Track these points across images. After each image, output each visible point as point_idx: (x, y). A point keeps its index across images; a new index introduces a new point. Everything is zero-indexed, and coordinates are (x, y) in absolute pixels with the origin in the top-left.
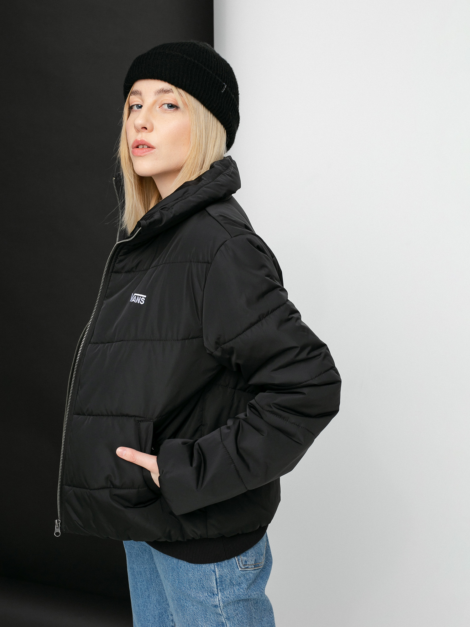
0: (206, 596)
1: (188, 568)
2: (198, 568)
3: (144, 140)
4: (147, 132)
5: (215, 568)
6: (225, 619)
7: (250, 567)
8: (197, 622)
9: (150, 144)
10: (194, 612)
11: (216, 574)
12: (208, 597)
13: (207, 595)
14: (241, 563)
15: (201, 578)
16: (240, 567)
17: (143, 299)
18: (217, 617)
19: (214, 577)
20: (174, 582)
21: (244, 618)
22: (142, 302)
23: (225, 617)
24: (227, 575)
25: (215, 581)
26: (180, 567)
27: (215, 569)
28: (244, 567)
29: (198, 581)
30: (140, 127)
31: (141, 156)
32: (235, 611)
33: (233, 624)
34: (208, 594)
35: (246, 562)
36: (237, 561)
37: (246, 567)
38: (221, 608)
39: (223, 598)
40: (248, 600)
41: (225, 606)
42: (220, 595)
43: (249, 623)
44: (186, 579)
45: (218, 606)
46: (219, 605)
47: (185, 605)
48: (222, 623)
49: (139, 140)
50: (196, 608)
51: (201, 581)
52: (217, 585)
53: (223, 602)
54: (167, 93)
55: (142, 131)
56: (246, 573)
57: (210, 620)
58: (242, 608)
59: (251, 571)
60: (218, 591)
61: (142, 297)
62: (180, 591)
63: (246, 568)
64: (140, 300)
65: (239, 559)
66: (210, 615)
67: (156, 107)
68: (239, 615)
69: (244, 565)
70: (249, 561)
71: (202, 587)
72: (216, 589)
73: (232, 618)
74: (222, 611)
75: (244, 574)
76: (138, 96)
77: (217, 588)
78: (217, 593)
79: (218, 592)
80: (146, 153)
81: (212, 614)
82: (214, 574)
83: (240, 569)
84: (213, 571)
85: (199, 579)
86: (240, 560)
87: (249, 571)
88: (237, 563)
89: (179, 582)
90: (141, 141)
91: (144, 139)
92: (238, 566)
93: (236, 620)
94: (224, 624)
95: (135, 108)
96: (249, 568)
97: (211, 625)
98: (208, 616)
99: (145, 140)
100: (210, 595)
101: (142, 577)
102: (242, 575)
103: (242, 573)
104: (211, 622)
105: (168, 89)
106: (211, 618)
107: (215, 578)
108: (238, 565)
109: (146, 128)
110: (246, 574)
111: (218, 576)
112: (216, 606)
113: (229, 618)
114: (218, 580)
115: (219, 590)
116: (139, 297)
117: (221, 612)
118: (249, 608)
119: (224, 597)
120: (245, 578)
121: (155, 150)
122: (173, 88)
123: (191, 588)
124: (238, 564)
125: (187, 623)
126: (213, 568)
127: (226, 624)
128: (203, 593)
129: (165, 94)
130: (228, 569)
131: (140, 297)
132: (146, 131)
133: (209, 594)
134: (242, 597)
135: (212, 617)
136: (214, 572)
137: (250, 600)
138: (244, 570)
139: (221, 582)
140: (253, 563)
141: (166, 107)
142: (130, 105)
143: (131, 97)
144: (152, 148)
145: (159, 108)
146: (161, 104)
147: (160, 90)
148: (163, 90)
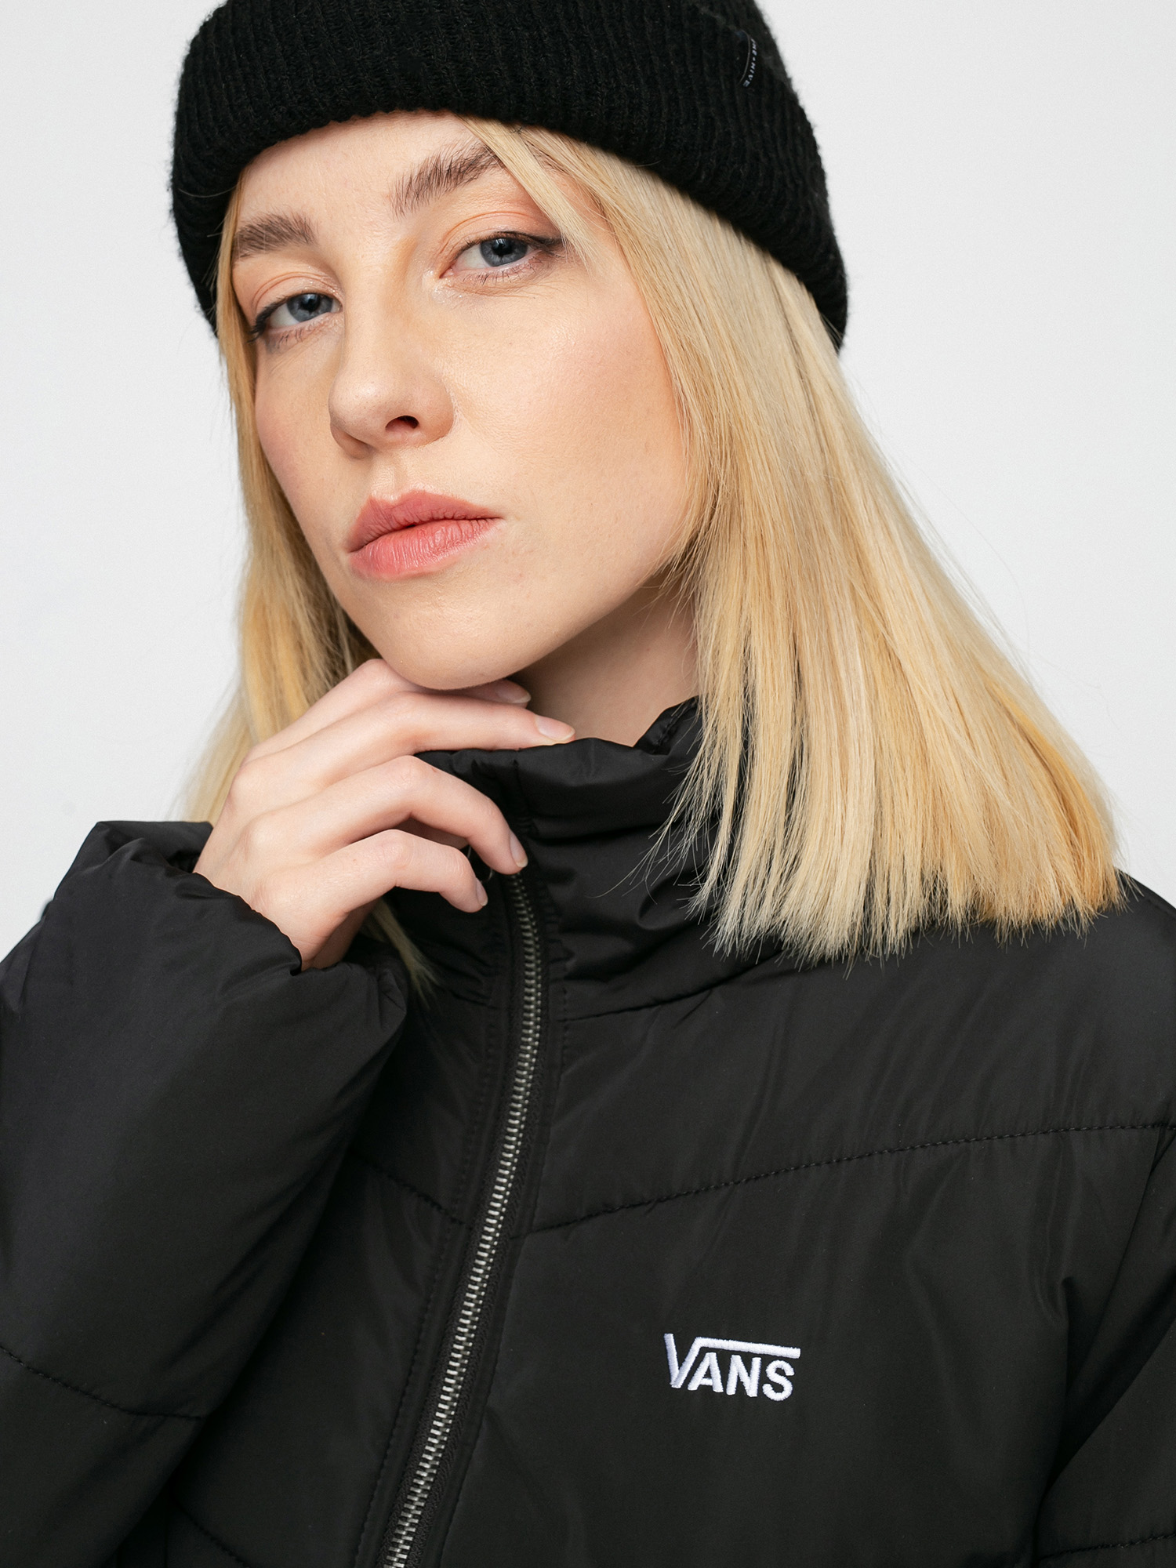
3: (424, 494)
4: (427, 442)
9: (465, 503)
17: (780, 1372)
22: (778, 1388)
30: (377, 425)
31: (422, 576)
49: (393, 498)
54: (467, 177)
55: (394, 445)
61: (767, 1359)
64: (764, 1379)
67: (420, 279)
76: (292, 246)
80: (454, 552)
90: (404, 503)
91: (420, 486)
95: (287, 320)
99: (431, 489)
105: (468, 154)
109: (411, 422)
116: (747, 1358)
121: (500, 525)
122: (496, 136)
129: (459, 189)
131: (756, 1363)
132: (415, 435)
141: (476, 260)
142: (252, 318)
143: (243, 267)
144: (483, 518)
145: (442, 276)
146: (446, 253)
147: (420, 174)
148: (437, 170)
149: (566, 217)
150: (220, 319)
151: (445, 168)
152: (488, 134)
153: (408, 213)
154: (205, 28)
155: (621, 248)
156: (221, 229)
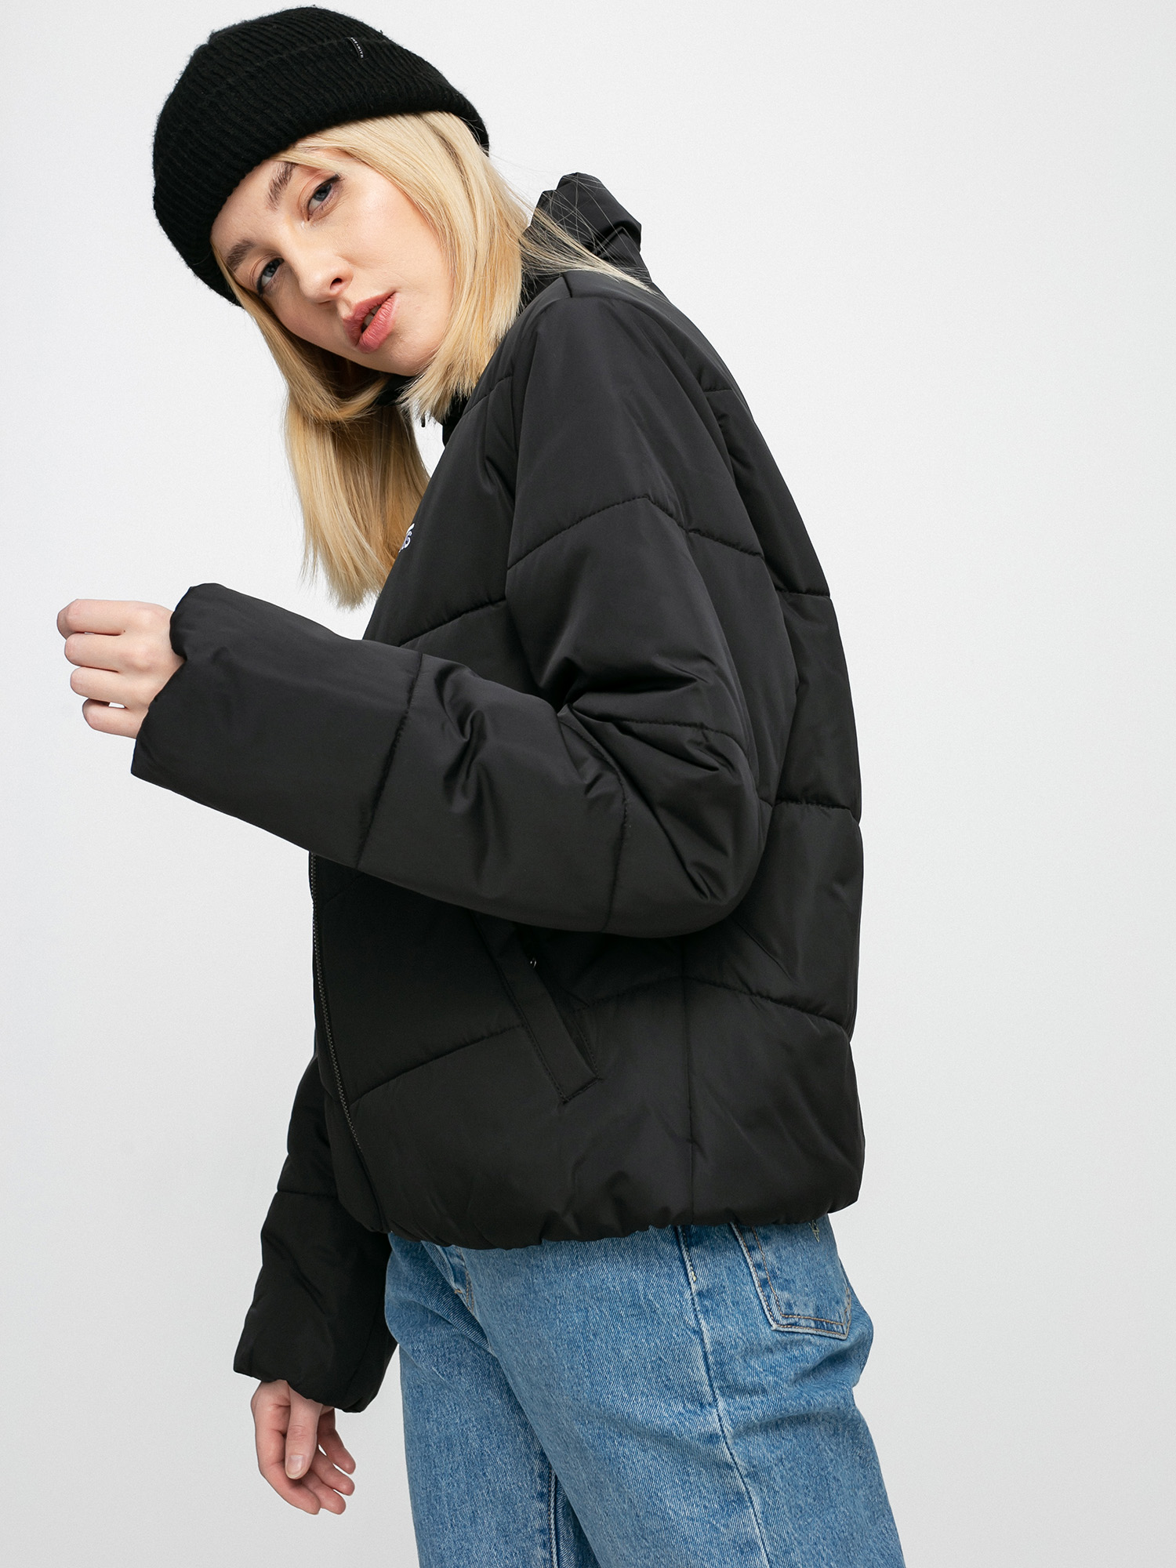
0: (681, 1414)
1: (619, 1332)
2: (648, 1327)
5: (698, 1321)
6: (745, 1480)
7: (803, 1322)
8: (661, 1501)
10: (650, 1471)
11: (702, 1340)
12: (687, 1415)
13: (683, 1411)
14: (774, 1308)
15: (661, 1359)
16: (774, 1320)
18: (721, 1477)
19: (699, 1349)
20: (579, 1388)
21: (799, 1473)
23: (744, 1473)
24: (735, 1341)
25: (701, 1363)
26: (594, 1335)
27: (699, 1324)
28: (785, 1322)
29: (653, 1368)
32: (772, 1452)
33: (768, 1491)
34: (684, 1408)
35: (789, 1305)
36: (763, 1301)
37: (791, 1321)
38: (728, 1441)
39: (732, 1409)
40: (809, 1419)
41: (738, 1435)
42: (721, 1404)
43: (816, 1490)
44: (614, 1368)
45: (717, 1437)
46: (723, 1432)
47: (620, 1452)
48: (738, 1493)
50: (654, 1458)
51: (660, 1366)
52: (708, 1375)
53: (732, 1420)
55: (339, 293)
56: (792, 1341)
57: (700, 1491)
58: (791, 1440)
59: (806, 1337)
60: (714, 1392)
62: (598, 1410)
63: (792, 1325)
65: (769, 1297)
66: (699, 1474)
67: (301, 227)
68: (786, 1463)
69: (786, 1316)
70: (797, 1303)
71: (666, 1385)
72: (708, 1388)
73: (764, 1470)
74: (733, 1451)
75: (786, 1344)
76: (249, 252)
77: (711, 1386)
78: (711, 1399)
79: (715, 1397)
81: (705, 1467)
82: (698, 1341)
83: (775, 1326)
84: (695, 1332)
85: (655, 1362)
86: (773, 1301)
87: (800, 1337)
88: (762, 1308)
89: (592, 1384)
92: (769, 1316)
93: (778, 1479)
94: (744, 1499)
96: (800, 1326)
97: (705, 1507)
98: (692, 1479)
100: (692, 1408)
101: (453, 1456)
102: (779, 1346)
103: (779, 1338)
104: (705, 1497)
105: (282, 170)
106: (703, 1485)
107: (701, 1353)
108: (767, 1313)
109: (338, 280)
110: (791, 1345)
111: (709, 1347)
112: (712, 1438)
113: (756, 1473)
114: (711, 1359)
115: (717, 1391)
117: (731, 1454)
118: (814, 1446)
119: (735, 1409)
120: (788, 1355)
122: (287, 156)
123: (631, 1395)
124: (766, 1310)
125: (633, 1513)
126: (693, 1323)
127: (750, 1498)
128: (670, 1405)
129: (288, 185)
130: (737, 1323)
132: (343, 284)
133: (689, 1406)
134: (791, 1404)
135: (703, 1479)
136: (699, 1333)
137: (813, 1419)
138: (786, 1330)
139: (721, 1364)
140: (812, 1313)
142: (254, 289)
143: (237, 275)
144: (389, 296)
145: (309, 220)
146: (303, 211)
147: (271, 191)
148: (275, 184)
149: (334, 165)
150: (242, 302)
151: (278, 181)
152: (284, 157)
153: (278, 208)
154: (155, 198)
155: (363, 162)
156: (219, 268)
